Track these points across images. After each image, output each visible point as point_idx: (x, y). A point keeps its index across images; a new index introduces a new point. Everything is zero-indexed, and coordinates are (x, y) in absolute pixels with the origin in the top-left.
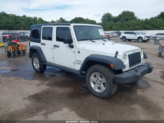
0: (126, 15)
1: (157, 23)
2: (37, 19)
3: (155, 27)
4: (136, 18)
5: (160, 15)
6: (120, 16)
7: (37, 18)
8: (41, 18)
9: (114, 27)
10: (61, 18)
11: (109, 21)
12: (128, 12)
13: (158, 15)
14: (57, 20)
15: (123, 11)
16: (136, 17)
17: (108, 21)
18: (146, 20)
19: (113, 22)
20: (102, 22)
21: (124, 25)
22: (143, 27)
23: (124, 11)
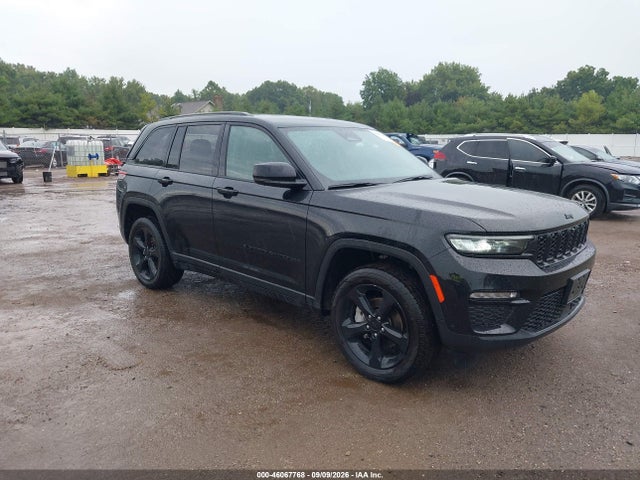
0: (451, 80)
1: (544, 110)
2: (122, 85)
3: (538, 126)
4: (484, 90)
5: (565, 81)
6: (428, 81)
7: (122, 80)
8: (138, 84)
9: (406, 121)
10: (211, 84)
11: (390, 101)
12: (456, 68)
13: (559, 83)
14: (194, 91)
15: (437, 65)
16: (486, 86)
17: (386, 98)
18: (510, 98)
19: (401, 104)
20: (364, 103)
21: (439, 114)
22: (500, 125)
23: (440, 64)
